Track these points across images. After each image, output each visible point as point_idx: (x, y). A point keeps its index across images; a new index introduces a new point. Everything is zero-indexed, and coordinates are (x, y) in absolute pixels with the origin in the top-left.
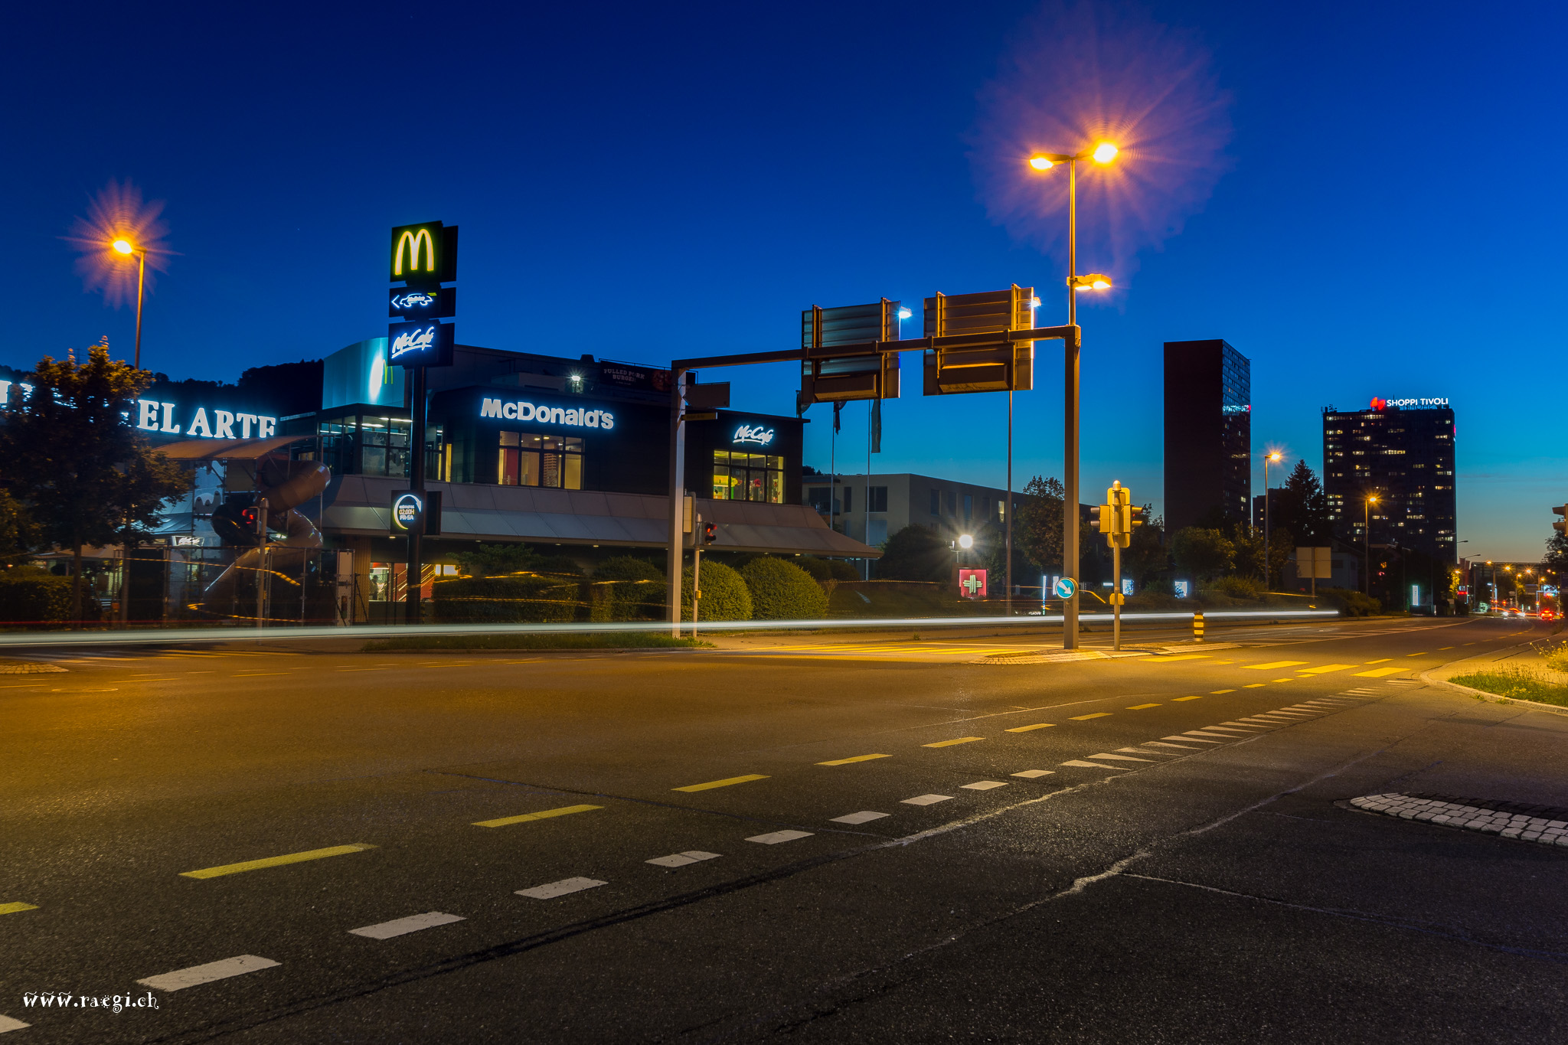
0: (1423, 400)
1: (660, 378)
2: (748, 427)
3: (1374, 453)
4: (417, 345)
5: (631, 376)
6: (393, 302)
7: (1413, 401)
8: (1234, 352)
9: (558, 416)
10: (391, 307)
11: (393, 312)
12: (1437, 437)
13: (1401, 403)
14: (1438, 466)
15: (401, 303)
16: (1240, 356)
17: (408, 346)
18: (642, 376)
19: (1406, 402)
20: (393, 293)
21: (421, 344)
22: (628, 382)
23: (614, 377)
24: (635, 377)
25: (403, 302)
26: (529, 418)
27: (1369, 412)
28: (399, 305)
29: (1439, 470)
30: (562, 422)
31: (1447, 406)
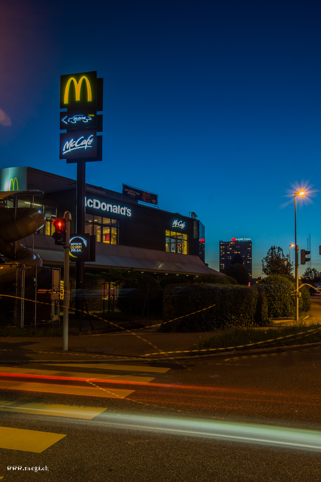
0: (245, 239)
1: (145, 196)
2: (177, 221)
3: (232, 253)
4: (81, 146)
5: (135, 193)
6: (62, 120)
7: (242, 239)
8: (202, 224)
9: (110, 208)
10: (62, 123)
11: (62, 126)
12: (248, 249)
13: (239, 239)
14: (248, 256)
15: (69, 121)
16: (203, 225)
17: (74, 147)
18: (139, 194)
19: (240, 239)
20: (62, 115)
21: (84, 145)
22: (133, 196)
23: (128, 193)
24: (136, 194)
25: (70, 120)
26: (98, 208)
27: (231, 242)
28: (67, 122)
29: (248, 257)
30: (111, 211)
31: (250, 241)
